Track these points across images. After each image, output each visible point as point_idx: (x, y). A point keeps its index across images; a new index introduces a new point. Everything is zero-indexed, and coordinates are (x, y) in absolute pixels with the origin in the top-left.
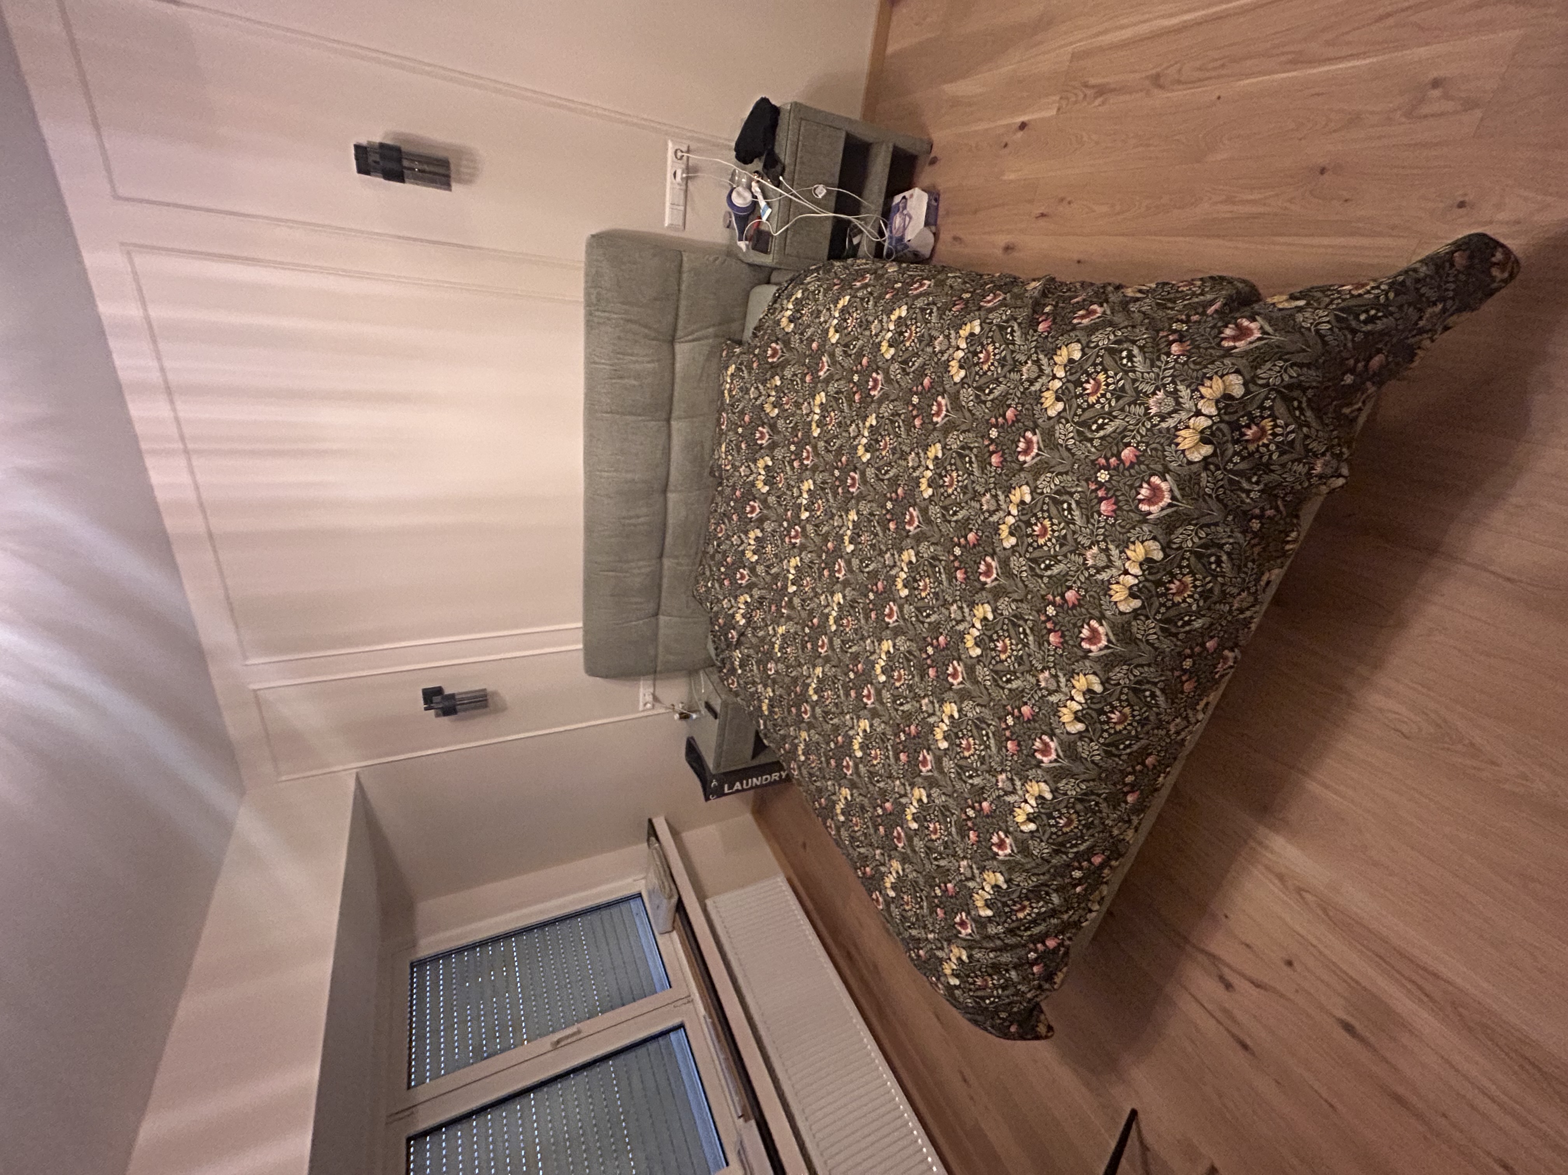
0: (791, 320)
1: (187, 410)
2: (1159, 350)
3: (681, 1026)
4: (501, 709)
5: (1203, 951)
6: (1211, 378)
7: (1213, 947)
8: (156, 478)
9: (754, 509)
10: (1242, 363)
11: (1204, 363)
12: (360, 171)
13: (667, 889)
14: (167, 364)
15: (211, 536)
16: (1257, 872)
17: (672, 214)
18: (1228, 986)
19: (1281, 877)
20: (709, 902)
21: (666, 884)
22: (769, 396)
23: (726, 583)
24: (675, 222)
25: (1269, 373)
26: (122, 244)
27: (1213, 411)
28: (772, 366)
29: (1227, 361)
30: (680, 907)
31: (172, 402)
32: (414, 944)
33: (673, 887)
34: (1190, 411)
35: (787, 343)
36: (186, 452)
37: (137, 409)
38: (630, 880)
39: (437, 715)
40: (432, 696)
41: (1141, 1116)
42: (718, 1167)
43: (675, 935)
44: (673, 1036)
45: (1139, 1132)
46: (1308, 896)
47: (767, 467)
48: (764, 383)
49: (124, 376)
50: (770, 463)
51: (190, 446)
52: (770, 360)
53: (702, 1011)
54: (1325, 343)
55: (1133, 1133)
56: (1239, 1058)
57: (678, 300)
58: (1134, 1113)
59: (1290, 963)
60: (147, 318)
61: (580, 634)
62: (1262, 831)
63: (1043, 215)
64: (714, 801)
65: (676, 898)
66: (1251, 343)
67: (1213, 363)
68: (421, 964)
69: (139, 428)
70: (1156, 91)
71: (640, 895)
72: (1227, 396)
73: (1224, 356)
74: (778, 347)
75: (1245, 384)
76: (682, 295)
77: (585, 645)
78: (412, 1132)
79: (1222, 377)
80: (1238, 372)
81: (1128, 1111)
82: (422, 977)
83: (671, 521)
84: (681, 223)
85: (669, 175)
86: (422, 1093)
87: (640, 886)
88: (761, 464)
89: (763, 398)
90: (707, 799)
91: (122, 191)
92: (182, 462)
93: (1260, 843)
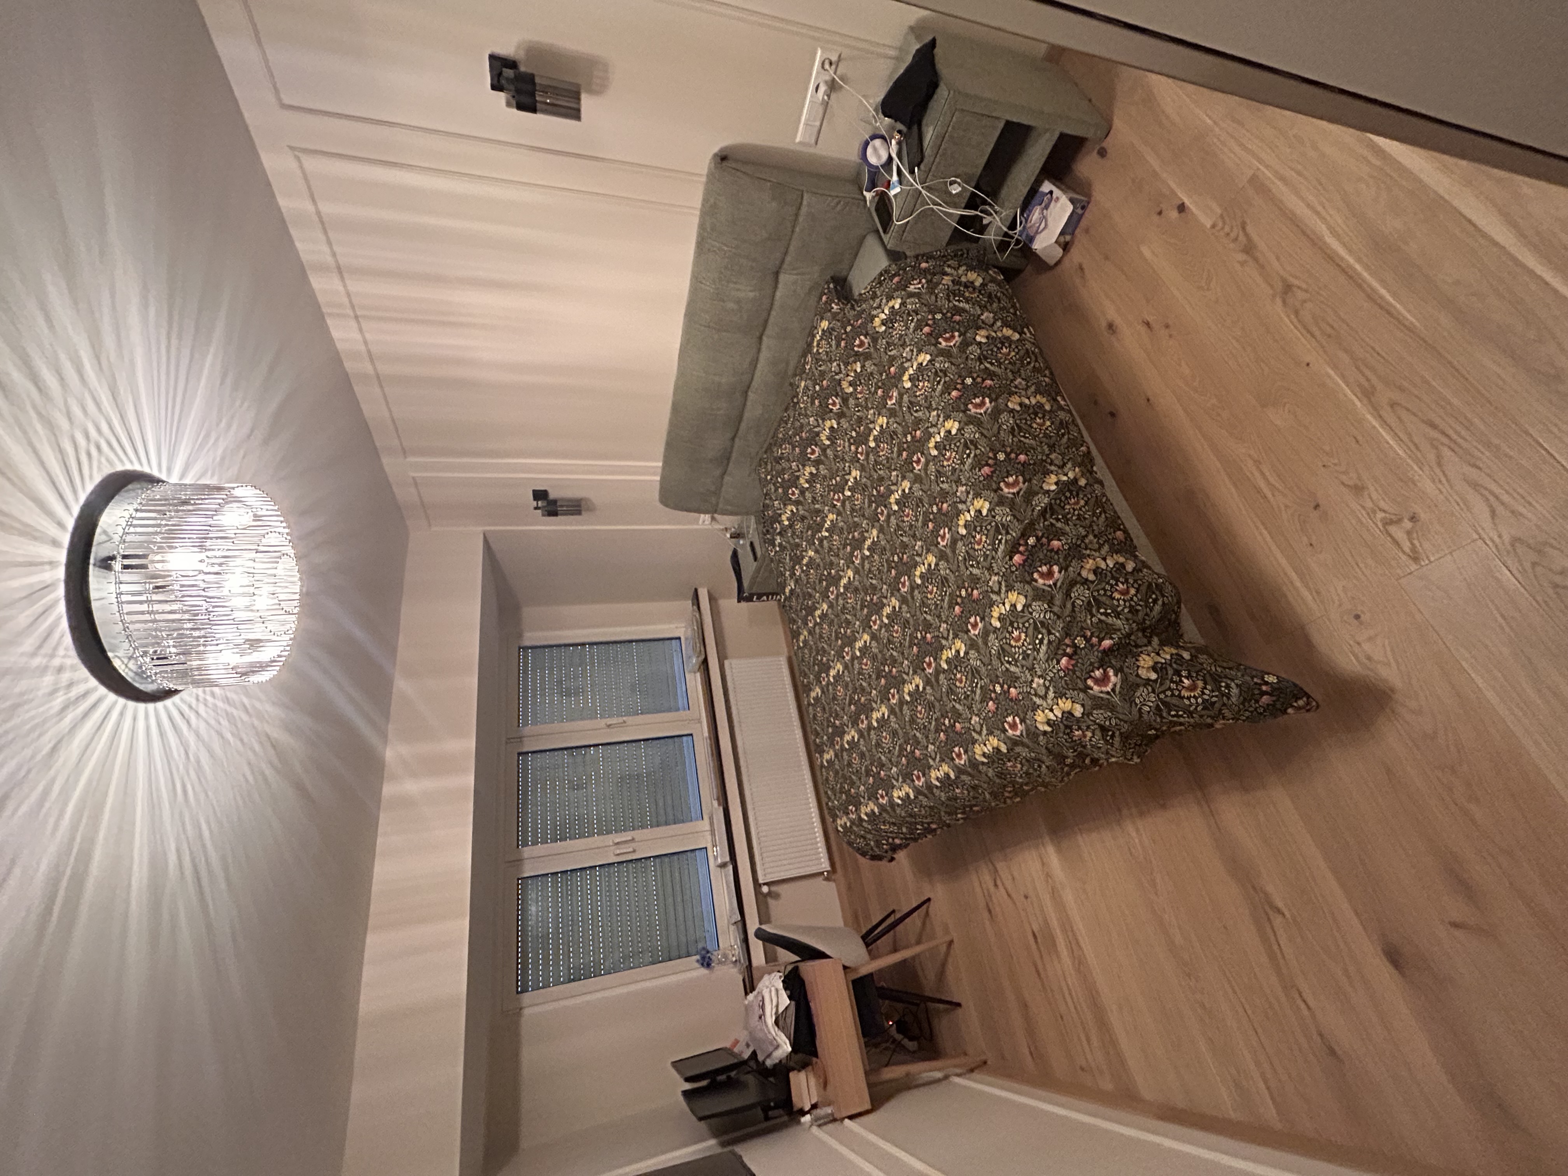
0: (883, 323)
1: (356, 286)
2: (1056, 654)
3: (691, 735)
4: (591, 508)
5: (992, 863)
6: (1067, 699)
7: (1000, 865)
8: (336, 334)
9: (815, 453)
10: (1089, 703)
11: (1070, 686)
12: (494, 88)
13: (698, 649)
14: (336, 248)
15: (378, 377)
16: (1034, 853)
17: (805, 130)
18: (996, 885)
19: (1043, 864)
20: (726, 663)
21: (698, 645)
22: (848, 375)
23: (780, 490)
24: (807, 140)
25: (1099, 715)
26: (291, 148)
27: (1060, 715)
28: (857, 354)
29: (1082, 695)
30: (705, 662)
31: (342, 279)
32: (520, 636)
33: (702, 649)
34: (1048, 705)
35: (875, 340)
36: (356, 317)
37: (317, 282)
38: (672, 626)
39: (543, 515)
40: (540, 495)
41: (932, 902)
42: (697, 819)
43: (698, 675)
44: (685, 738)
45: (928, 907)
46: (1050, 880)
47: (832, 428)
48: (846, 364)
49: (305, 257)
50: (835, 426)
51: (359, 313)
52: (856, 349)
53: (706, 734)
54: (1141, 716)
55: (925, 906)
56: (986, 915)
57: (790, 240)
58: (929, 900)
59: (1026, 897)
60: (318, 213)
61: (660, 471)
62: (1047, 839)
63: (1148, 324)
64: (744, 604)
65: (703, 657)
66: (1102, 692)
67: (1073, 690)
68: (526, 648)
69: (321, 299)
70: (1279, 301)
71: (679, 638)
72: (1070, 713)
73: (1081, 690)
74: (866, 341)
75: (1083, 714)
76: (796, 235)
77: (663, 478)
78: (520, 750)
79: (1073, 702)
80: (1083, 705)
81: (926, 898)
82: (526, 657)
83: (747, 415)
84: (813, 141)
85: (812, 87)
86: (528, 730)
87: (680, 632)
88: (828, 424)
89: (842, 375)
90: (739, 601)
91: (287, 101)
92: (353, 323)
93: (1043, 845)
